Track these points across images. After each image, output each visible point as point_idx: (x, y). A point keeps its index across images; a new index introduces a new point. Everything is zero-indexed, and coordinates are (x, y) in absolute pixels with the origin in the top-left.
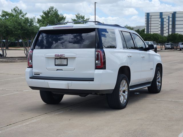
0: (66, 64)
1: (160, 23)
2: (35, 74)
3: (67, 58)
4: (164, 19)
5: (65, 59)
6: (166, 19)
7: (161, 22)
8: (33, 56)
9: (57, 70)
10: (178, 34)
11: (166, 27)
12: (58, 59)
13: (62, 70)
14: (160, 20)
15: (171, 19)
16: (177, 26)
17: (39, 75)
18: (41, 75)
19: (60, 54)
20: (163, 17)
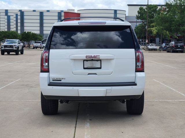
0: (100, 67)
1: (6, 21)
2: (53, 80)
3: (100, 60)
4: (11, 16)
5: (97, 60)
6: (13, 17)
7: (7, 19)
8: (50, 58)
9: (89, 74)
10: (31, 32)
11: (13, 25)
12: (87, 61)
13: (96, 74)
14: (6, 17)
15: (19, 17)
16: (25, 25)
17: (61, 80)
18: (63, 81)
19: (93, 55)
20: (9, 14)
